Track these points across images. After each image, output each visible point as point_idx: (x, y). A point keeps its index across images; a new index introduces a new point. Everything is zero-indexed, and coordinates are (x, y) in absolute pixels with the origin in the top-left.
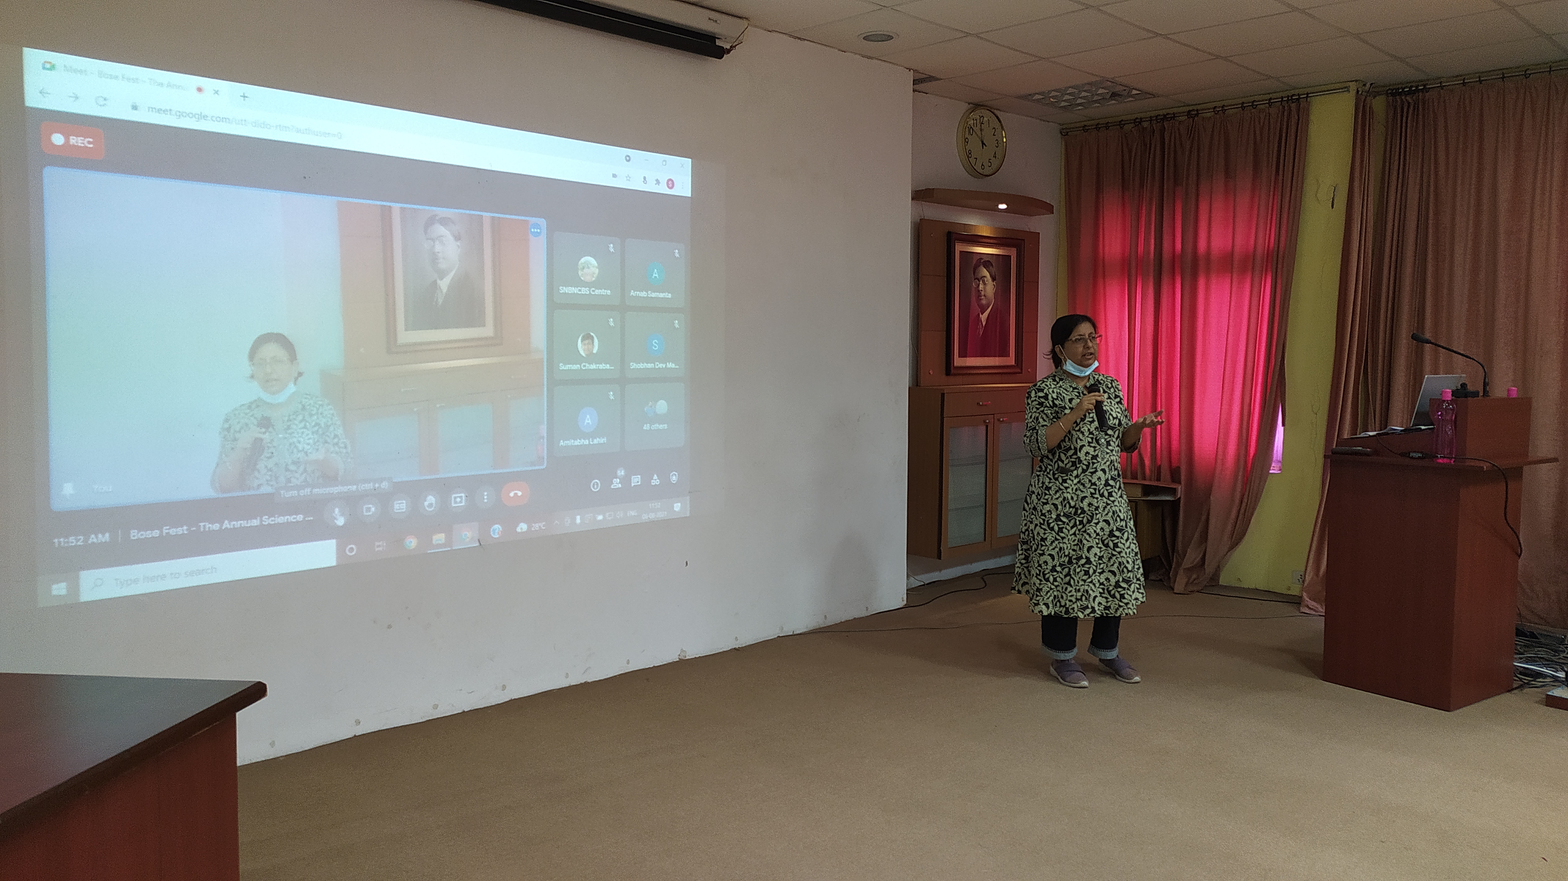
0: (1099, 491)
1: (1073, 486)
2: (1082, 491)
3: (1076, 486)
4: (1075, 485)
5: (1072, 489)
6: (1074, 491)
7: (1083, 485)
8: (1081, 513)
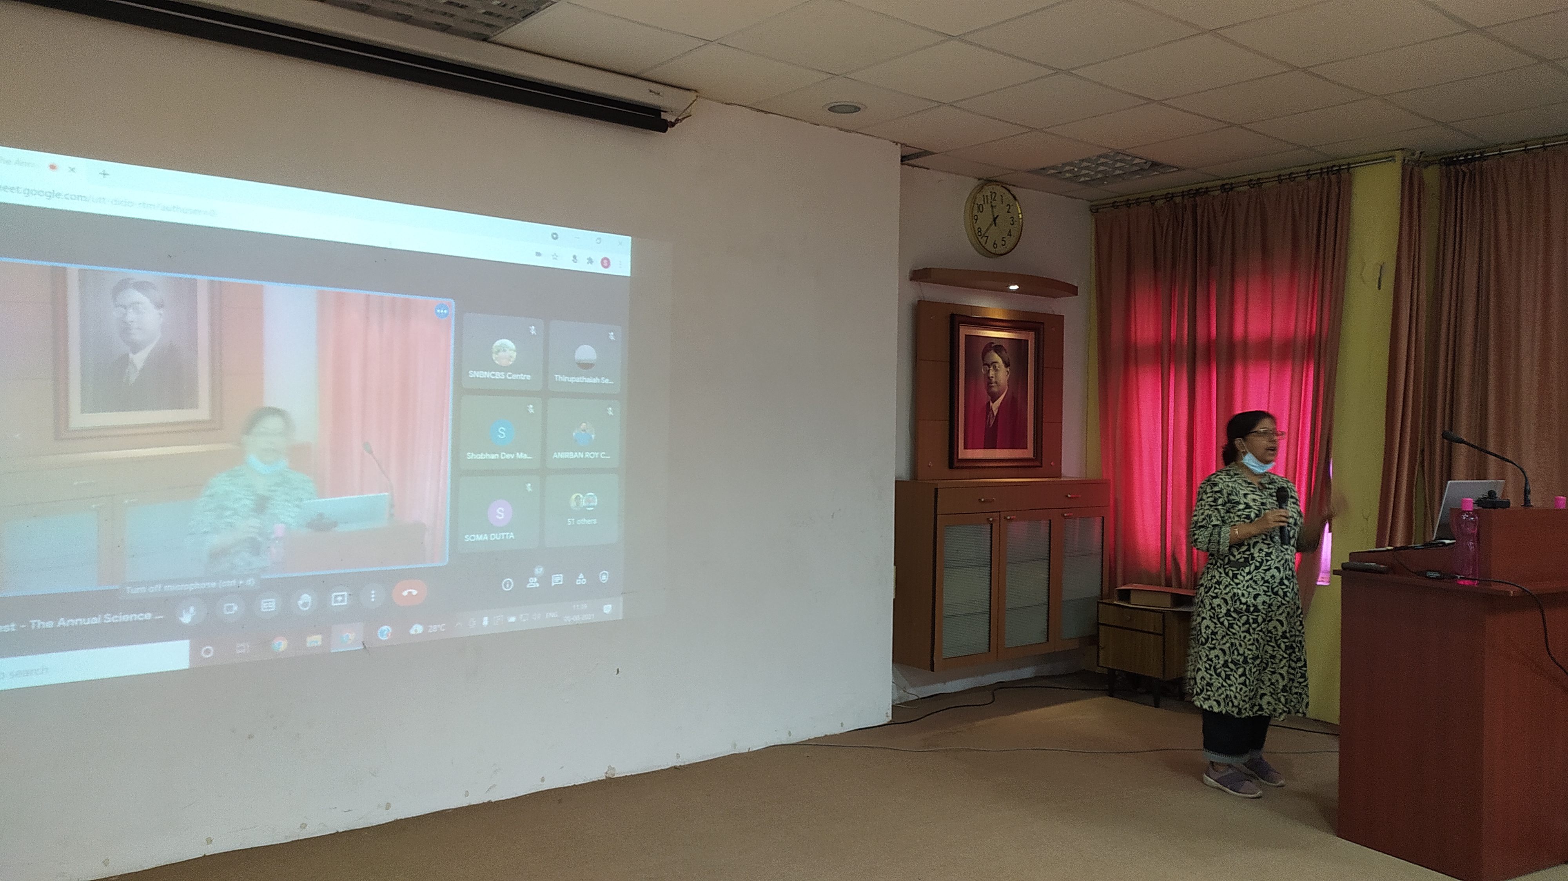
0: (1273, 589)
1: (1244, 582)
2: (1254, 589)
3: (1248, 583)
4: (1247, 581)
5: (1244, 586)
6: (1245, 588)
7: (1255, 582)
8: (1253, 612)
